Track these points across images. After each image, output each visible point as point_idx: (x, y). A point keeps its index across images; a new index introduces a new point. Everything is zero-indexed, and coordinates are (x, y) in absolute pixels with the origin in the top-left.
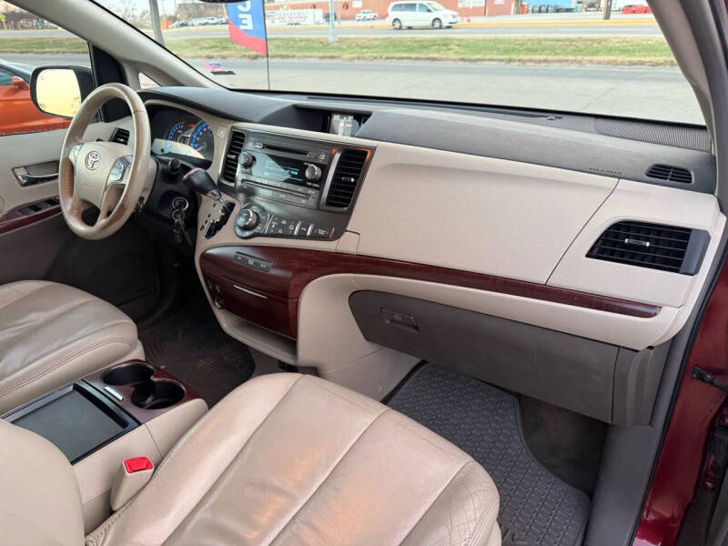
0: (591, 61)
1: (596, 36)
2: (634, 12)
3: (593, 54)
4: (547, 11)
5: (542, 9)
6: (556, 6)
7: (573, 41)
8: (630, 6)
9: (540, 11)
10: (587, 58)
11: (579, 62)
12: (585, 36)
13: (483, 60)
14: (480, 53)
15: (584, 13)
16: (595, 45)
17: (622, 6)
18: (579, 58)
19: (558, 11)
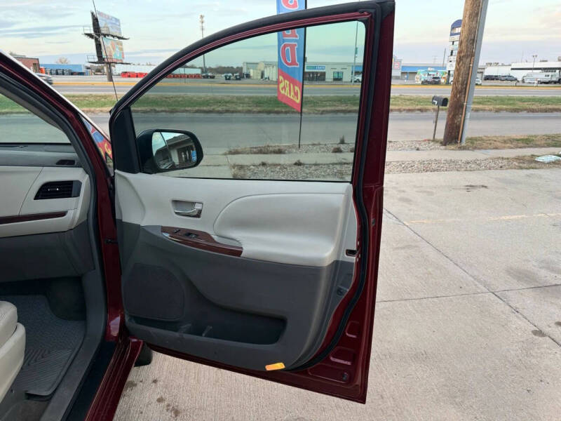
0: (101, 111)
1: (103, 93)
2: (129, 76)
3: (102, 106)
4: (63, 74)
5: (59, 71)
6: (69, 70)
7: (86, 97)
8: (126, 72)
9: (57, 74)
10: (98, 109)
11: (93, 112)
12: (94, 93)
13: (12, 113)
14: (7, 108)
15: (94, 76)
16: (103, 100)
17: (120, 72)
18: (92, 109)
19: (72, 74)
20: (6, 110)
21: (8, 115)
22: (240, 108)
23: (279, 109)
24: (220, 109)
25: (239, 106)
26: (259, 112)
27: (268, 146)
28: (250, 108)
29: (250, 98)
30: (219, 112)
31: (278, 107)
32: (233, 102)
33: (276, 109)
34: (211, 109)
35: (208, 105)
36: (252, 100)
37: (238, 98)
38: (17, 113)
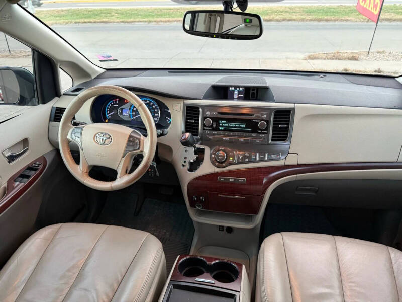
14: (131, 18)
20: (131, 20)
21: (133, 23)
22: (294, 17)
23: (329, 17)
24: (277, 17)
25: (293, 15)
26: (311, 20)
27: (338, 53)
28: (303, 17)
29: (300, 7)
30: (278, 21)
31: (327, 15)
32: (287, 12)
33: (326, 17)
34: (271, 18)
35: (268, 14)
36: (302, 9)
37: (291, 8)
38: (138, 22)
